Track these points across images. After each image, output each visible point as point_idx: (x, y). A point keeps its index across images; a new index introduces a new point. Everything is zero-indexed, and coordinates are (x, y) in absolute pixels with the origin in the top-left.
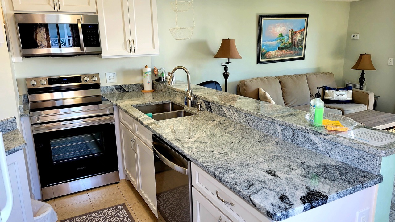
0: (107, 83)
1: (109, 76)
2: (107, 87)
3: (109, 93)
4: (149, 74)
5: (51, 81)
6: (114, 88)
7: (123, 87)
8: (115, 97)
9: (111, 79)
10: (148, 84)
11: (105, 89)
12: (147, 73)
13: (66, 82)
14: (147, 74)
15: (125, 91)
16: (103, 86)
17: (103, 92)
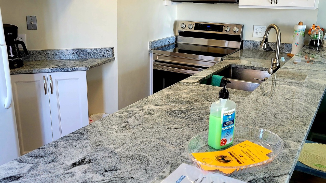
0: (253, 36)
1: (257, 30)
2: (252, 41)
3: (251, 49)
4: (299, 34)
5: (198, 26)
6: (258, 44)
7: (270, 45)
8: (258, 56)
9: (258, 33)
10: (296, 46)
11: (248, 43)
12: (297, 31)
13: (209, 30)
14: (297, 33)
15: (272, 50)
16: (247, 40)
17: (246, 47)
